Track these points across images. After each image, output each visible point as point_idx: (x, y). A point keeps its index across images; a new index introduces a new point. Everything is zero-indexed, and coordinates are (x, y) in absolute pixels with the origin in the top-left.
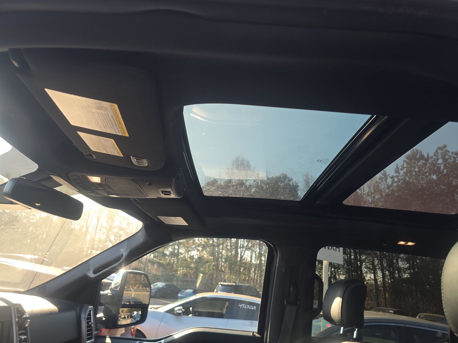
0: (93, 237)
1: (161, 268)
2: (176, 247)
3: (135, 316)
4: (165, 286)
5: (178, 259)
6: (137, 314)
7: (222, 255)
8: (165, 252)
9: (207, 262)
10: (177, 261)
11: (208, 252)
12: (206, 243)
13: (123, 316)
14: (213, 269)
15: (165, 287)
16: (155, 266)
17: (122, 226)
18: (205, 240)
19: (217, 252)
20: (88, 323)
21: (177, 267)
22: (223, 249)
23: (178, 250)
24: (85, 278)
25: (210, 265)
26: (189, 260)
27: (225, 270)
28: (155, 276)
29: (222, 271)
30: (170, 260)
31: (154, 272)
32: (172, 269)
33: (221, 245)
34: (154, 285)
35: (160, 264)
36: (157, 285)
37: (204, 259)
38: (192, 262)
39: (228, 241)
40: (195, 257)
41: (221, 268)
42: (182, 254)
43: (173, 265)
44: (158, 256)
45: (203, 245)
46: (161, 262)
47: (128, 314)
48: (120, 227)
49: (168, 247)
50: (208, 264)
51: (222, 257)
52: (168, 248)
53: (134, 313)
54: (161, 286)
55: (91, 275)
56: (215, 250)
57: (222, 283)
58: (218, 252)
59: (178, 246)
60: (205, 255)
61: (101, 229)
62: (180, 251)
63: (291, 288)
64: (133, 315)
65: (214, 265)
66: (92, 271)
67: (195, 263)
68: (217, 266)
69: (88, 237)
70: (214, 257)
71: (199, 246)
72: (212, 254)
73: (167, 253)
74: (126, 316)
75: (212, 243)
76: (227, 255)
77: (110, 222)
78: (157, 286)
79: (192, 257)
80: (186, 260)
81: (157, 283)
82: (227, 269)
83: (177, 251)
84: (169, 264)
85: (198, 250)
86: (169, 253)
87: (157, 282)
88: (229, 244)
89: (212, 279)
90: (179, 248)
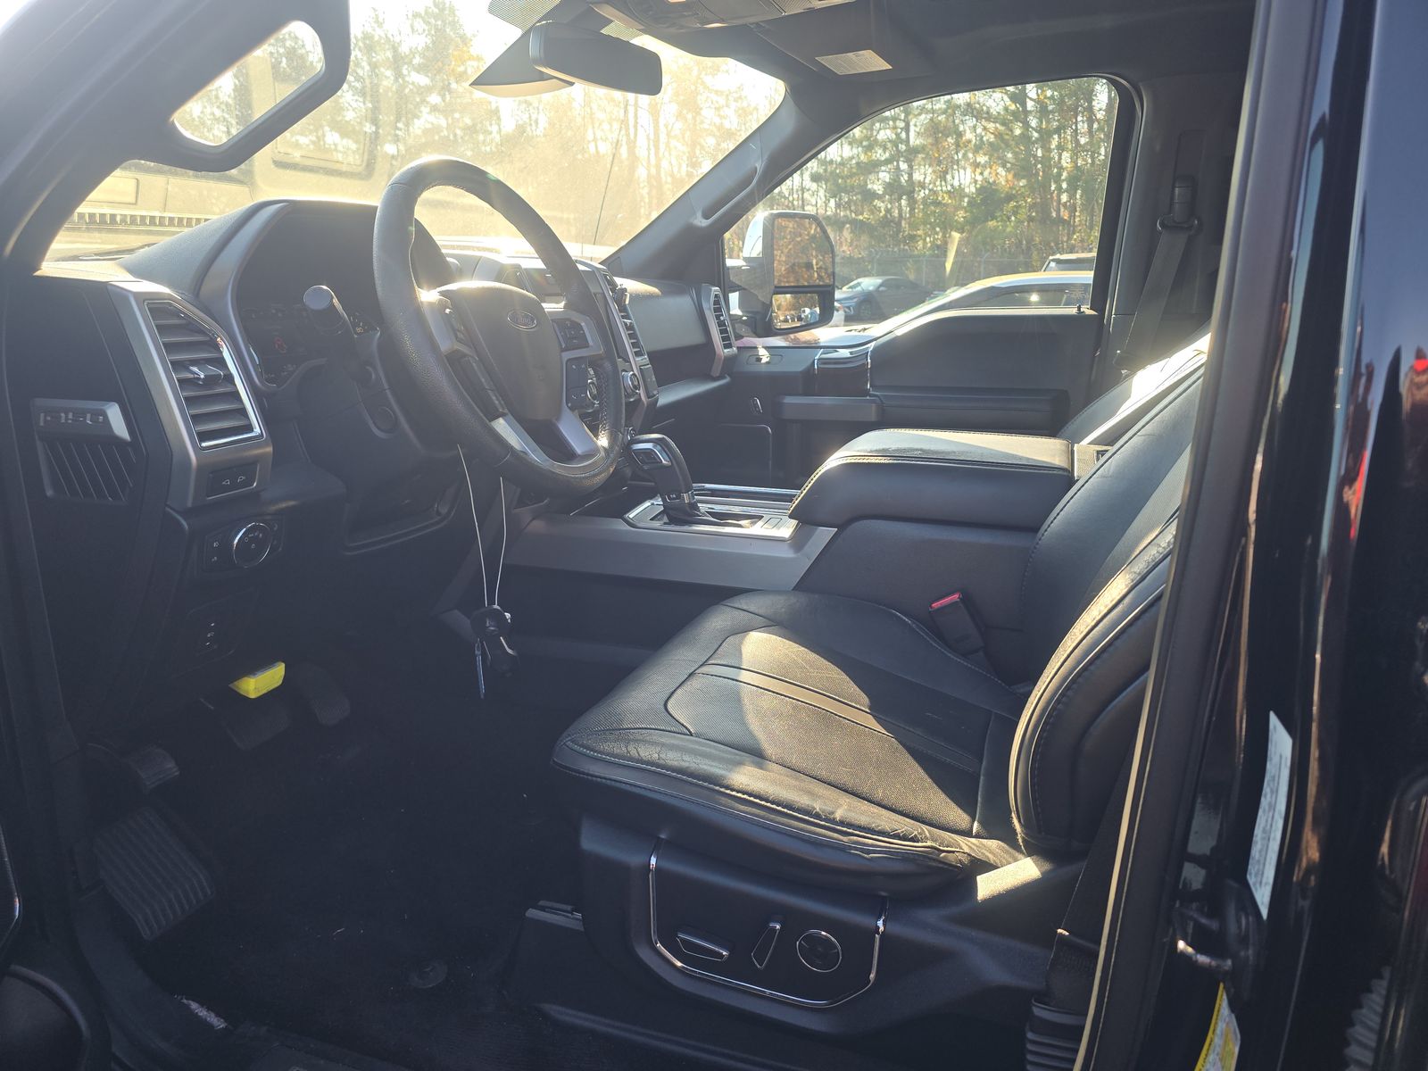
0: (653, 171)
1: (865, 238)
2: (904, 166)
3: (807, 316)
4: (881, 285)
5: (912, 202)
6: (811, 314)
7: (1061, 168)
8: (869, 186)
9: (1010, 198)
10: (912, 210)
11: (1009, 165)
12: (999, 135)
13: (782, 318)
14: (1031, 219)
15: (882, 289)
16: (847, 234)
17: (727, 125)
18: (996, 128)
19: (1041, 162)
20: (718, 317)
21: (913, 226)
22: (1061, 148)
23: (910, 175)
24: (690, 230)
25: (1018, 207)
26: (947, 200)
27: (1070, 217)
28: (849, 261)
29: (1060, 220)
30: (888, 211)
31: (844, 251)
32: (897, 235)
33: (1056, 136)
34: (851, 287)
35: (859, 227)
36: (859, 284)
37: (996, 190)
38: (957, 208)
39: (1079, 118)
40: (967, 190)
41: (1058, 211)
42: (922, 185)
43: (899, 224)
44: (848, 203)
45: (991, 144)
46: (861, 217)
47: (792, 312)
48: (720, 127)
49: (877, 170)
50: (1013, 204)
51: (1059, 174)
52: (878, 172)
53: (804, 311)
54: (871, 288)
55: (700, 222)
56: (1035, 156)
57: (1058, 256)
58: (1046, 160)
59: (909, 161)
60: (1002, 176)
61: (668, 144)
62: (917, 176)
63: (1177, 190)
64: (803, 316)
65: (1033, 206)
66: (699, 214)
67: (968, 209)
68: (1043, 208)
69: (641, 173)
70: (1029, 181)
71: (977, 149)
72: (1023, 169)
73: (878, 188)
74: (788, 317)
75: (1022, 134)
76: (1076, 167)
77: (689, 116)
78: (859, 289)
79: (957, 193)
80: (937, 203)
81: (859, 280)
82: (1077, 214)
83: (906, 177)
84: (887, 222)
85: (976, 165)
86: (880, 187)
87: (858, 277)
88: (1083, 127)
89: (1029, 248)
90: (911, 167)
